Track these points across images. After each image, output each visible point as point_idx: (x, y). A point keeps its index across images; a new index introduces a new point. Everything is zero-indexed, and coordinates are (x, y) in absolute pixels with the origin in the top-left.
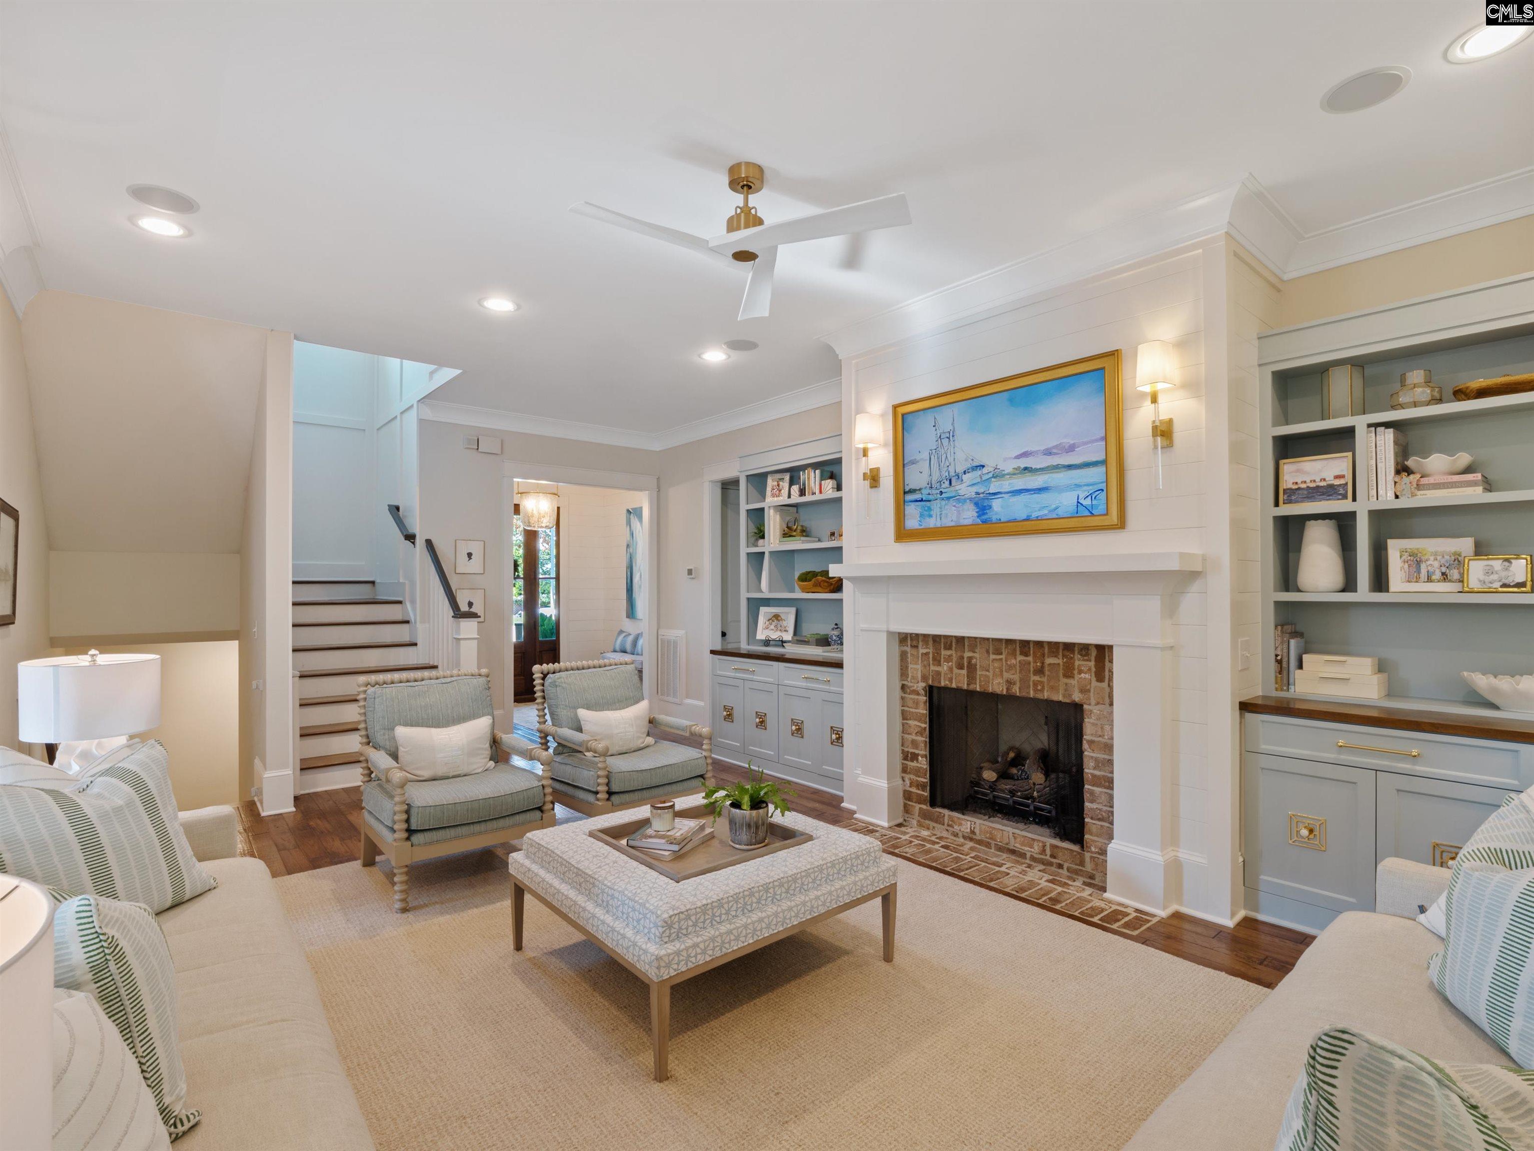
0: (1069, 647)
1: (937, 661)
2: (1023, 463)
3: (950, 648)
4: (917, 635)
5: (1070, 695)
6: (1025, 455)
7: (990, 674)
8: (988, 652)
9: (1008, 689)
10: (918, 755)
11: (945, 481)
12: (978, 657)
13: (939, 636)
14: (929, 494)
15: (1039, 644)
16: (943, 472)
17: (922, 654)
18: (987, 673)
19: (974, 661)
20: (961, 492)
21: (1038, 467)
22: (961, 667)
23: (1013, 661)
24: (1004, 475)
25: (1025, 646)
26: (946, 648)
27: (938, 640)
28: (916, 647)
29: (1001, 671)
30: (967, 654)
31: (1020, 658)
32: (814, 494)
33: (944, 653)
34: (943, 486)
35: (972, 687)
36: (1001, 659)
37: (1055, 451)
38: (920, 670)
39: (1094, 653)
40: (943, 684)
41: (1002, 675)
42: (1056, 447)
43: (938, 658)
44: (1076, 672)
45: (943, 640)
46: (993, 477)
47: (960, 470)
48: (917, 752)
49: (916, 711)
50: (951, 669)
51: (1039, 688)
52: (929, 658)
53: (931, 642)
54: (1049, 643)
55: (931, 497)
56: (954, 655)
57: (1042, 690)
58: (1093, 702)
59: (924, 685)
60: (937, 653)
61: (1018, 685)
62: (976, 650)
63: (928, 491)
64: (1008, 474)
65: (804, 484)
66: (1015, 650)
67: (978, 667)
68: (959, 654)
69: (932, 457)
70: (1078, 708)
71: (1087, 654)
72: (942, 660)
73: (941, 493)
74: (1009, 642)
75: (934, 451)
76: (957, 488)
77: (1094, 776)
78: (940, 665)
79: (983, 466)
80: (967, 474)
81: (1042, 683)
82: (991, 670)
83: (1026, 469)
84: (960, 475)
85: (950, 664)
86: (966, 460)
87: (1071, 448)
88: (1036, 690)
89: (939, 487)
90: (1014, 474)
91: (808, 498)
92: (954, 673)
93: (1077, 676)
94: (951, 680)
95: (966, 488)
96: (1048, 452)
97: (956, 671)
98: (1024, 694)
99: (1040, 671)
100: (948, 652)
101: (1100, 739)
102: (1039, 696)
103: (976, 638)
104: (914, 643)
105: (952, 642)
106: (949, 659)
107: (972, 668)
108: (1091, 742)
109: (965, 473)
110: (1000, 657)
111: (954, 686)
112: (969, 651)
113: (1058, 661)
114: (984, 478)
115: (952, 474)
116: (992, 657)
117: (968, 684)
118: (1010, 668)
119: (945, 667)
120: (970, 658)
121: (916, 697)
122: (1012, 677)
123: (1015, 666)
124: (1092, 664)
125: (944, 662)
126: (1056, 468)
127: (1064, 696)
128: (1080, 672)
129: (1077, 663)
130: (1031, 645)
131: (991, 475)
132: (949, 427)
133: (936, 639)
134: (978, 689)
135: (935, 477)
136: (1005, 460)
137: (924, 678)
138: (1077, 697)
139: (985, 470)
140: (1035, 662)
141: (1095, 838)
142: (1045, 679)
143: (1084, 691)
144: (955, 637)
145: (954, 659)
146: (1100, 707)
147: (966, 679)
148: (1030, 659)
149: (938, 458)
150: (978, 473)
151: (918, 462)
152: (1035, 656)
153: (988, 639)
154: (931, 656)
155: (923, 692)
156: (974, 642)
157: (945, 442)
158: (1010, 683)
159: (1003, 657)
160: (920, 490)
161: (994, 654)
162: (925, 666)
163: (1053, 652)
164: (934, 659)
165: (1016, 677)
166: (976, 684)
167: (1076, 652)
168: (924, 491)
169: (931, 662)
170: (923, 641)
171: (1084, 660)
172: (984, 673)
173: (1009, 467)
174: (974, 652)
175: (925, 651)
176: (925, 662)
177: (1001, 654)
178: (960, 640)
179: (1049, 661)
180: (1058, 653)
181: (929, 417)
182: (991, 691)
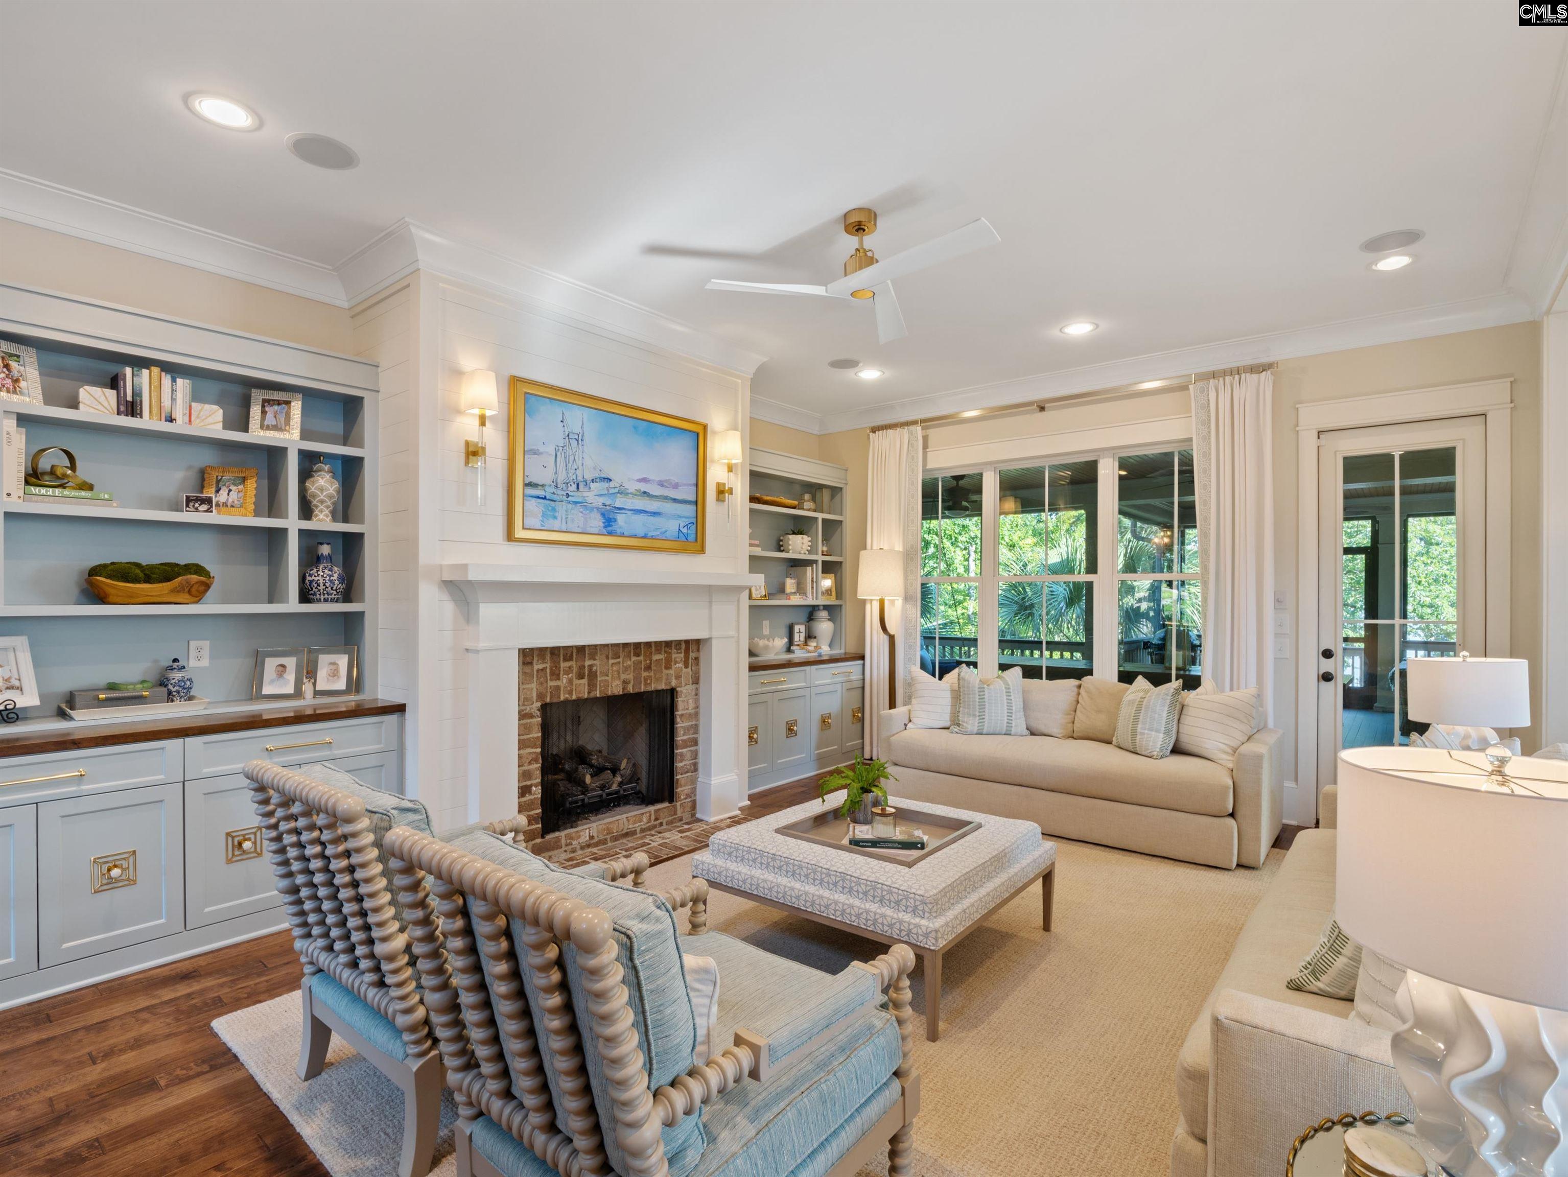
0: (668, 644)
1: (556, 675)
2: (643, 487)
3: (571, 659)
4: (532, 650)
5: (670, 683)
6: (644, 480)
7: (609, 678)
8: (607, 657)
9: (623, 689)
10: (531, 786)
11: (572, 484)
12: (598, 664)
13: (558, 648)
14: (554, 493)
15: (648, 644)
16: (571, 474)
17: (538, 671)
18: (607, 678)
19: (594, 668)
20: (589, 500)
21: (654, 494)
22: (581, 676)
23: (629, 663)
24: (628, 494)
25: (636, 648)
26: (565, 660)
27: (556, 652)
28: (531, 663)
29: (619, 673)
30: (588, 663)
31: (634, 659)
32: (171, 420)
33: (564, 665)
34: (570, 488)
35: (592, 695)
36: (619, 663)
37: (665, 484)
38: (535, 689)
39: (683, 646)
40: (562, 698)
41: (619, 677)
42: (666, 481)
43: (557, 672)
44: (672, 664)
45: (562, 652)
46: (618, 493)
47: (589, 476)
48: (529, 783)
49: (528, 736)
50: (570, 681)
51: (649, 681)
52: (546, 674)
53: (548, 656)
54: (656, 642)
55: (555, 497)
56: (574, 666)
57: (650, 684)
58: (683, 684)
59: (539, 704)
60: (556, 667)
61: (632, 682)
62: (597, 658)
63: (553, 490)
64: (631, 493)
65: (137, 394)
66: (630, 652)
67: (598, 673)
68: (579, 664)
69: (559, 454)
70: (672, 693)
71: (680, 649)
72: (562, 673)
73: (568, 495)
74: (625, 645)
75: (561, 449)
76: (585, 494)
77: (683, 741)
78: (559, 679)
79: (610, 480)
80: (595, 483)
81: (650, 677)
82: (610, 675)
83: (645, 493)
84: (588, 482)
85: (571, 675)
86: (594, 468)
87: (676, 486)
88: (646, 684)
89: (565, 489)
90: (636, 495)
91: (146, 422)
92: (574, 684)
93: (673, 668)
94: (570, 693)
95: (593, 495)
96: (661, 484)
97: (576, 681)
98: (637, 691)
99: (648, 668)
100: (568, 664)
101: (686, 711)
102: (649, 689)
103: (596, 646)
104: (528, 660)
105: (572, 652)
106: (569, 670)
107: (592, 676)
108: (682, 715)
109: (593, 481)
110: (618, 660)
111: (574, 697)
112: (590, 659)
113: (661, 657)
114: (612, 491)
115: (580, 478)
116: (611, 661)
117: (589, 693)
118: (626, 669)
119: (564, 679)
120: (591, 666)
121: (529, 721)
122: (627, 677)
123: (630, 666)
124: (682, 655)
125: (564, 674)
126: (666, 498)
127: (666, 684)
128: (676, 662)
129: (674, 656)
130: (642, 646)
131: (616, 490)
132: (577, 430)
133: (555, 652)
134: (598, 695)
135: (561, 477)
136: (629, 480)
137: (540, 696)
138: (674, 683)
139: (612, 484)
140: (645, 660)
141: (684, 788)
142: (652, 674)
143: (678, 677)
144: (576, 647)
145: (575, 670)
146: (687, 687)
147: (586, 687)
148: (641, 658)
149: (565, 458)
150: (605, 485)
151: (541, 453)
152: (645, 655)
153: (607, 645)
154: (548, 671)
155: (538, 713)
156: (594, 648)
157: (574, 443)
158: (625, 682)
159: (620, 660)
160: (543, 486)
161: (613, 658)
162: (541, 684)
163: (658, 650)
164: (552, 674)
165: (630, 677)
166: (596, 690)
167: (673, 648)
168: (547, 488)
169: (549, 678)
170: (538, 655)
171: (678, 653)
172: (603, 678)
173: (632, 487)
174: (595, 659)
175: (541, 666)
176: (542, 679)
177: (619, 657)
178: (581, 649)
179: (656, 657)
180: (661, 649)
181: (556, 412)
182: (610, 693)
